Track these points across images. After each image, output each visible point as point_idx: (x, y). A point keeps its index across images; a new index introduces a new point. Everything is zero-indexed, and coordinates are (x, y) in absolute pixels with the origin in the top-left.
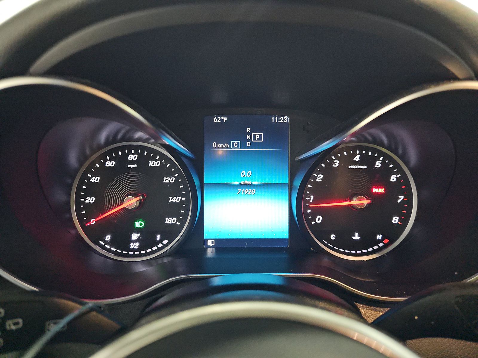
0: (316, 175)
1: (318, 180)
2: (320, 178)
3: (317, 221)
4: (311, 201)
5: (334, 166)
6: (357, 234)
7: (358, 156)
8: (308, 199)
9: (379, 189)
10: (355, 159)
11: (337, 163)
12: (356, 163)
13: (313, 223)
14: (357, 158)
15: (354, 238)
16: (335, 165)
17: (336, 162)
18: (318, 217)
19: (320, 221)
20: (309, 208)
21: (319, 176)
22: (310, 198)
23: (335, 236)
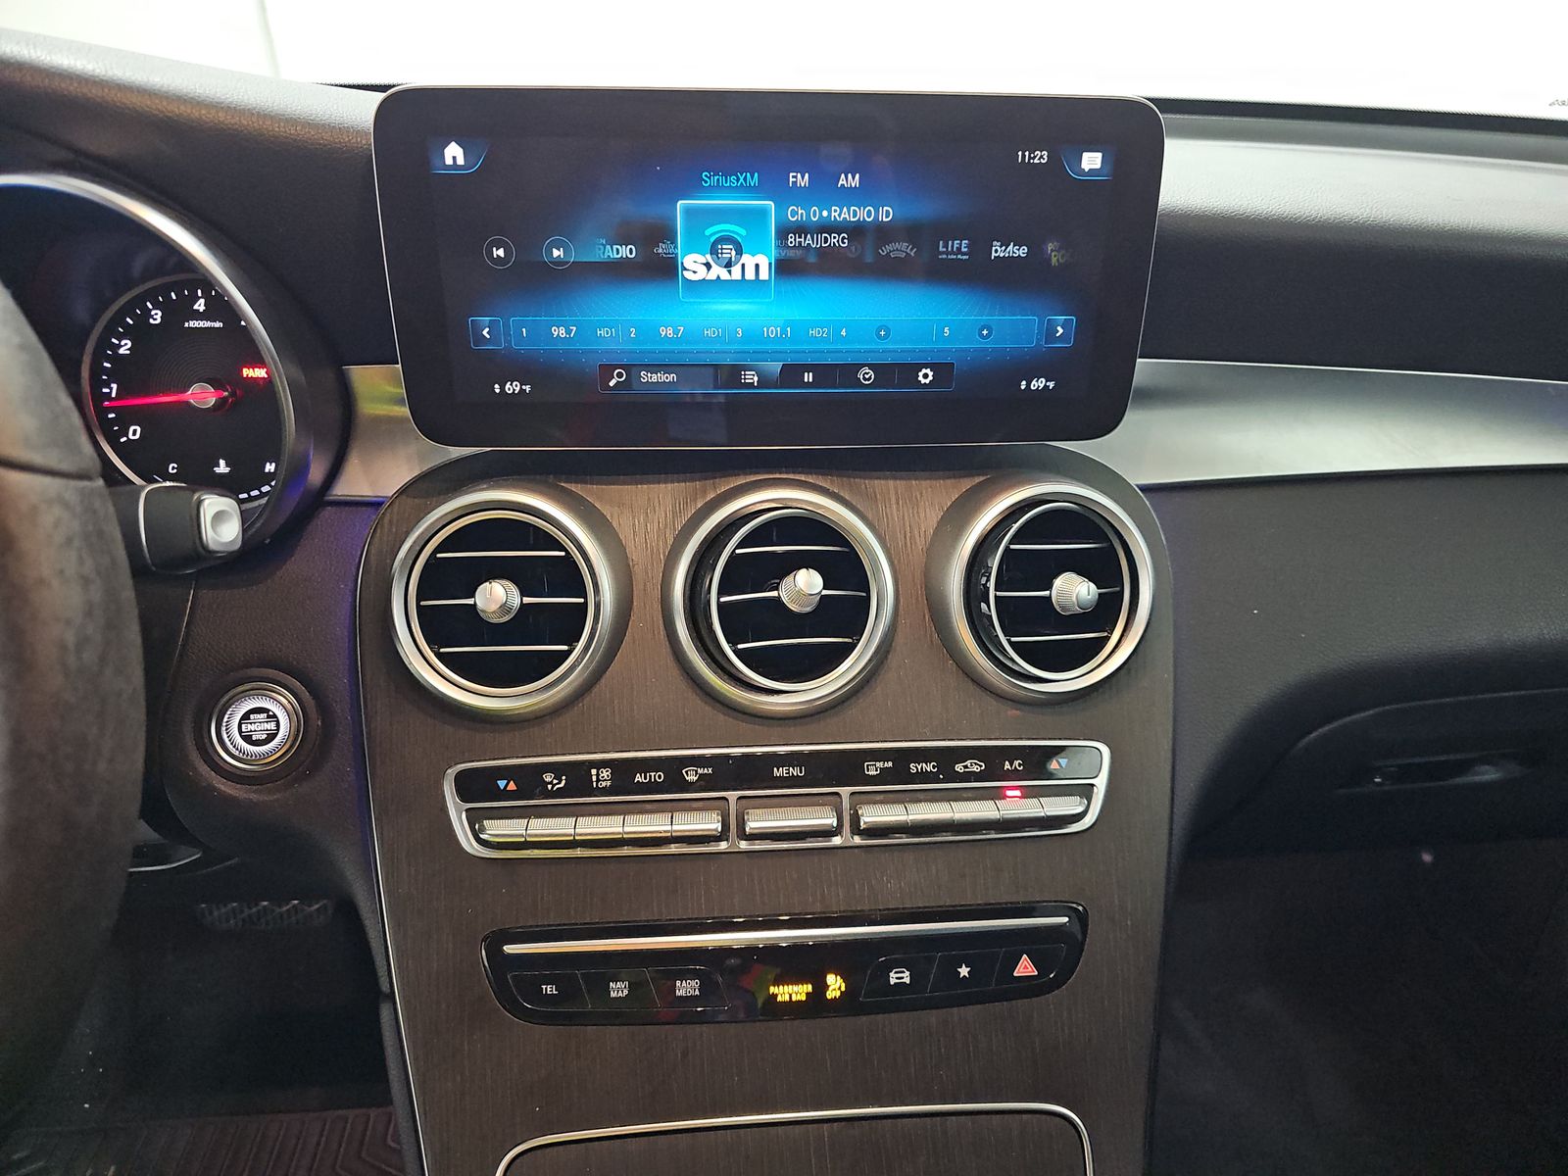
0: (117, 342)
1: (122, 351)
2: (125, 347)
3: (131, 437)
4: (114, 395)
5: (151, 321)
6: (222, 462)
7: (202, 301)
8: (106, 390)
9: (256, 370)
10: (196, 307)
11: (157, 317)
12: (198, 315)
13: (123, 440)
14: (200, 306)
15: (217, 470)
16: (155, 319)
17: (156, 314)
18: (132, 428)
19: (137, 436)
20: (111, 410)
21: (123, 343)
22: (111, 389)
23: (176, 466)
